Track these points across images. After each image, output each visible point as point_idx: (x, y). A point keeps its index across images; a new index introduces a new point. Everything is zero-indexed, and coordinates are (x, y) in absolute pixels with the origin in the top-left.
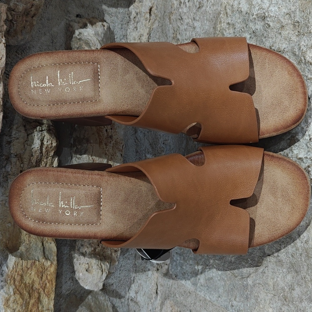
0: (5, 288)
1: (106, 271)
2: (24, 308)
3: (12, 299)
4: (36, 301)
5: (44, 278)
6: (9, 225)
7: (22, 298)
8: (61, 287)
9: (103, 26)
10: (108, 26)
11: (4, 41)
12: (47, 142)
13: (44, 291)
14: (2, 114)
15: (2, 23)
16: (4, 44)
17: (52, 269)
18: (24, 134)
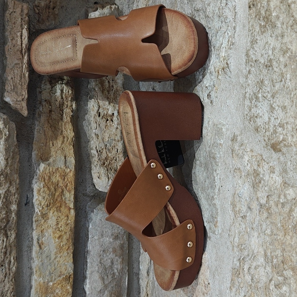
0: (38, 183)
1: (112, 178)
2: (51, 197)
3: (42, 190)
4: (60, 194)
5: (66, 180)
6: (43, 145)
7: (49, 191)
8: (86, 190)
9: (111, 8)
10: (115, 8)
11: (26, 27)
12: (66, 91)
13: (66, 188)
14: (28, 73)
15: (24, 16)
16: (26, 29)
17: (71, 174)
18: (49, 86)
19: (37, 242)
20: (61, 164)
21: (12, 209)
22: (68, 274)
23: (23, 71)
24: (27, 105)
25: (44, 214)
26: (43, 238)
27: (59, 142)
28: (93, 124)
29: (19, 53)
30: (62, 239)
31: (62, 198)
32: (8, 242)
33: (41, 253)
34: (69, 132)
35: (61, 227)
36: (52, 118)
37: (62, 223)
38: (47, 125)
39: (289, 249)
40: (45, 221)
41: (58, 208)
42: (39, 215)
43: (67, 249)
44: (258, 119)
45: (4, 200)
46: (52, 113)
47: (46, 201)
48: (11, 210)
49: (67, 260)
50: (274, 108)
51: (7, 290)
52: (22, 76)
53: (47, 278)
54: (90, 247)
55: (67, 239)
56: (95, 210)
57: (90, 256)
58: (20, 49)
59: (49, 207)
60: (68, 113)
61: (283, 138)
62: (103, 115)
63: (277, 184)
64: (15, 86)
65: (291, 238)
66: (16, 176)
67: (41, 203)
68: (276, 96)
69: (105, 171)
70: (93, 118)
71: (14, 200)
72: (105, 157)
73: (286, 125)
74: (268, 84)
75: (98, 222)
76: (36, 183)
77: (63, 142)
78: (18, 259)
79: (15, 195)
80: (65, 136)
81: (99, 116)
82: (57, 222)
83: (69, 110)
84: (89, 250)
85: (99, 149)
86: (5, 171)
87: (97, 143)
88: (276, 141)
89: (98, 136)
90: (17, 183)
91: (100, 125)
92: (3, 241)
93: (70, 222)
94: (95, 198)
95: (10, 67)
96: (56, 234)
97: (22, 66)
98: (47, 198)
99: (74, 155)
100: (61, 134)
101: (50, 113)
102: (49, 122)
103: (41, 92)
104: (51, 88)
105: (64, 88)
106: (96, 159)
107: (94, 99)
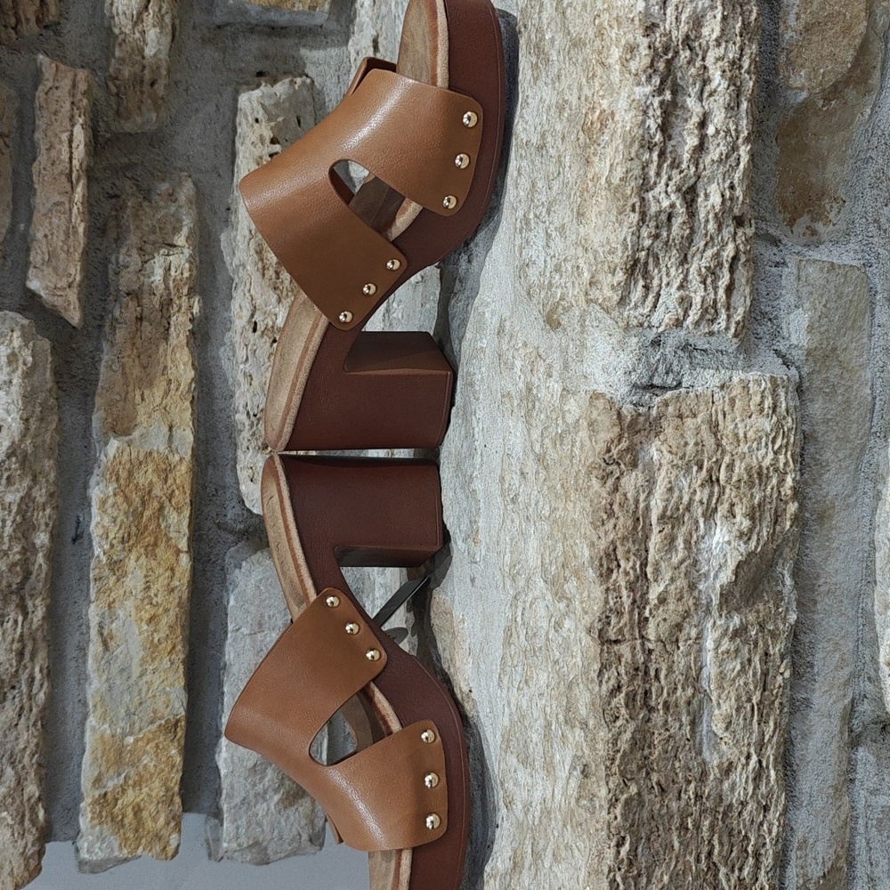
0: (101, 485)
2: (131, 519)
3: (111, 501)
4: (154, 514)
5: (170, 482)
6: (118, 398)
7: (127, 504)
8: (225, 515)
9: (292, 83)
10: (304, 83)
11: (81, 121)
12: (176, 272)
13: (170, 501)
14: (83, 225)
15: (79, 96)
16: (82, 125)
17: (184, 468)
18: (135, 260)
19: (99, 631)
20: (159, 445)
21: (38, 542)
22: (171, 717)
23: (73, 220)
24: (79, 299)
25: (115, 562)
26: (112, 622)
27: (158, 393)
28: (240, 348)
29: (64, 179)
30: (157, 623)
31: (159, 525)
32: (27, 626)
33: (108, 662)
34: (182, 368)
35: (156, 595)
36: (143, 336)
37: (158, 586)
38: (129, 352)
39: (572, 531)
40: (118, 580)
41: (150, 548)
42: (104, 562)
43: (169, 649)
44: (531, 268)
45: (18, 518)
46: (145, 323)
47: (120, 528)
48: (34, 544)
49: (171, 679)
50: (551, 237)
51: (23, 746)
52: (70, 231)
53: (122, 724)
54: (230, 654)
55: (171, 627)
56: (244, 563)
57: (230, 676)
58: (67, 171)
59: (127, 545)
60: (180, 325)
61: (561, 294)
62: (263, 329)
63: (554, 399)
64: (52, 255)
65: (574, 507)
66: (48, 464)
67: (107, 533)
68: (553, 209)
70: (238, 334)
71: (43, 521)
73: (564, 264)
74: (543, 187)
75: (250, 591)
76: (98, 484)
77: (167, 393)
78: (54, 673)
79: (44, 510)
80: (172, 378)
81: (255, 330)
82: (147, 582)
83: (185, 317)
84: (228, 663)
85: (252, 409)
86: (22, 447)
87: (249, 395)
88: (552, 304)
89: (252, 379)
90: (51, 481)
91: (255, 351)
92: (16, 622)
93: (178, 583)
94: (248, 538)
95: (43, 211)
96: (142, 613)
97: (70, 210)
98: (122, 522)
99: (191, 423)
100: (163, 374)
101: (139, 323)
102: (134, 344)
103: (117, 274)
104: (140, 264)
105: (172, 265)
106: (246, 434)
107: (243, 291)
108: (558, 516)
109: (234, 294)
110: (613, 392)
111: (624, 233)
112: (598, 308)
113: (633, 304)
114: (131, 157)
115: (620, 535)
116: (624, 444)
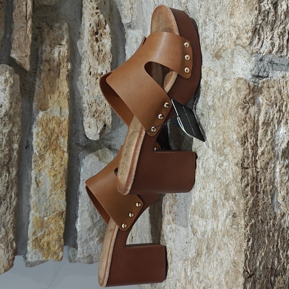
0: (37, 128)
1: (100, 128)
2: (47, 140)
3: (40, 133)
4: (55, 138)
5: (61, 127)
6: (42, 97)
7: (46, 134)
8: (79, 140)
12: (63, 53)
13: (61, 134)
14: (31, 35)
17: (66, 123)
18: (48, 48)
19: (35, 180)
20: (57, 114)
21: (14, 147)
22: (61, 210)
23: (27, 33)
24: (29, 61)
25: (42, 155)
26: (40, 177)
27: (56, 96)
28: (85, 81)
29: (24, 18)
30: (56, 177)
31: (57, 142)
32: (10, 178)
33: (38, 191)
34: (64, 87)
35: (56, 167)
36: (51, 76)
37: (57, 164)
38: (46, 81)
39: (228, 130)
41: (54, 150)
42: (38, 155)
43: (60, 186)
44: (207, 39)
45: (8, 138)
46: (51, 72)
47: (44, 143)
48: (13, 148)
49: (61, 197)
50: (216, 26)
51: (8, 221)
52: (26, 37)
53: (43, 213)
54: (81, 188)
55: (61, 178)
56: (86, 157)
57: (81, 196)
58: (25, 15)
59: (46, 149)
60: (64, 72)
61: (222, 45)
62: (93, 74)
63: (219, 84)
64: (20, 45)
65: (229, 121)
66: (18, 119)
67: (39, 145)
68: (217, 16)
69: (94, 121)
70: (84, 76)
71: (16, 140)
72: (95, 110)
73: (223, 34)
74: (213, 9)
75: (88, 167)
76: (35, 127)
77: (59, 96)
78: (19, 195)
79: (17, 136)
80: (61, 91)
81: (90, 74)
82: (53, 162)
83: (65, 70)
84: (80, 192)
85: (90, 102)
86: (10, 112)
87: (88, 97)
88: (218, 50)
89: (89, 92)
90: (19, 125)
91: (90, 82)
92: (6, 176)
93: (64, 163)
94: (86, 149)
95: (17, 29)
96: (51, 173)
97: (26, 30)
98: (44, 141)
99: (68, 107)
100: (58, 90)
101: (49, 71)
102: (48, 79)
103: (42, 54)
104: (50, 51)
105: (61, 51)
106: (87, 111)
107: (86, 60)
108: (220, 126)
109: (82, 62)
110: (246, 77)
111: (252, 18)
112: (240, 47)
113: (254, 45)
114: (46, 14)
115: (249, 129)
116: (251, 96)
